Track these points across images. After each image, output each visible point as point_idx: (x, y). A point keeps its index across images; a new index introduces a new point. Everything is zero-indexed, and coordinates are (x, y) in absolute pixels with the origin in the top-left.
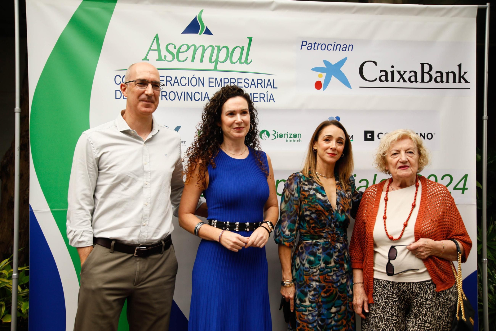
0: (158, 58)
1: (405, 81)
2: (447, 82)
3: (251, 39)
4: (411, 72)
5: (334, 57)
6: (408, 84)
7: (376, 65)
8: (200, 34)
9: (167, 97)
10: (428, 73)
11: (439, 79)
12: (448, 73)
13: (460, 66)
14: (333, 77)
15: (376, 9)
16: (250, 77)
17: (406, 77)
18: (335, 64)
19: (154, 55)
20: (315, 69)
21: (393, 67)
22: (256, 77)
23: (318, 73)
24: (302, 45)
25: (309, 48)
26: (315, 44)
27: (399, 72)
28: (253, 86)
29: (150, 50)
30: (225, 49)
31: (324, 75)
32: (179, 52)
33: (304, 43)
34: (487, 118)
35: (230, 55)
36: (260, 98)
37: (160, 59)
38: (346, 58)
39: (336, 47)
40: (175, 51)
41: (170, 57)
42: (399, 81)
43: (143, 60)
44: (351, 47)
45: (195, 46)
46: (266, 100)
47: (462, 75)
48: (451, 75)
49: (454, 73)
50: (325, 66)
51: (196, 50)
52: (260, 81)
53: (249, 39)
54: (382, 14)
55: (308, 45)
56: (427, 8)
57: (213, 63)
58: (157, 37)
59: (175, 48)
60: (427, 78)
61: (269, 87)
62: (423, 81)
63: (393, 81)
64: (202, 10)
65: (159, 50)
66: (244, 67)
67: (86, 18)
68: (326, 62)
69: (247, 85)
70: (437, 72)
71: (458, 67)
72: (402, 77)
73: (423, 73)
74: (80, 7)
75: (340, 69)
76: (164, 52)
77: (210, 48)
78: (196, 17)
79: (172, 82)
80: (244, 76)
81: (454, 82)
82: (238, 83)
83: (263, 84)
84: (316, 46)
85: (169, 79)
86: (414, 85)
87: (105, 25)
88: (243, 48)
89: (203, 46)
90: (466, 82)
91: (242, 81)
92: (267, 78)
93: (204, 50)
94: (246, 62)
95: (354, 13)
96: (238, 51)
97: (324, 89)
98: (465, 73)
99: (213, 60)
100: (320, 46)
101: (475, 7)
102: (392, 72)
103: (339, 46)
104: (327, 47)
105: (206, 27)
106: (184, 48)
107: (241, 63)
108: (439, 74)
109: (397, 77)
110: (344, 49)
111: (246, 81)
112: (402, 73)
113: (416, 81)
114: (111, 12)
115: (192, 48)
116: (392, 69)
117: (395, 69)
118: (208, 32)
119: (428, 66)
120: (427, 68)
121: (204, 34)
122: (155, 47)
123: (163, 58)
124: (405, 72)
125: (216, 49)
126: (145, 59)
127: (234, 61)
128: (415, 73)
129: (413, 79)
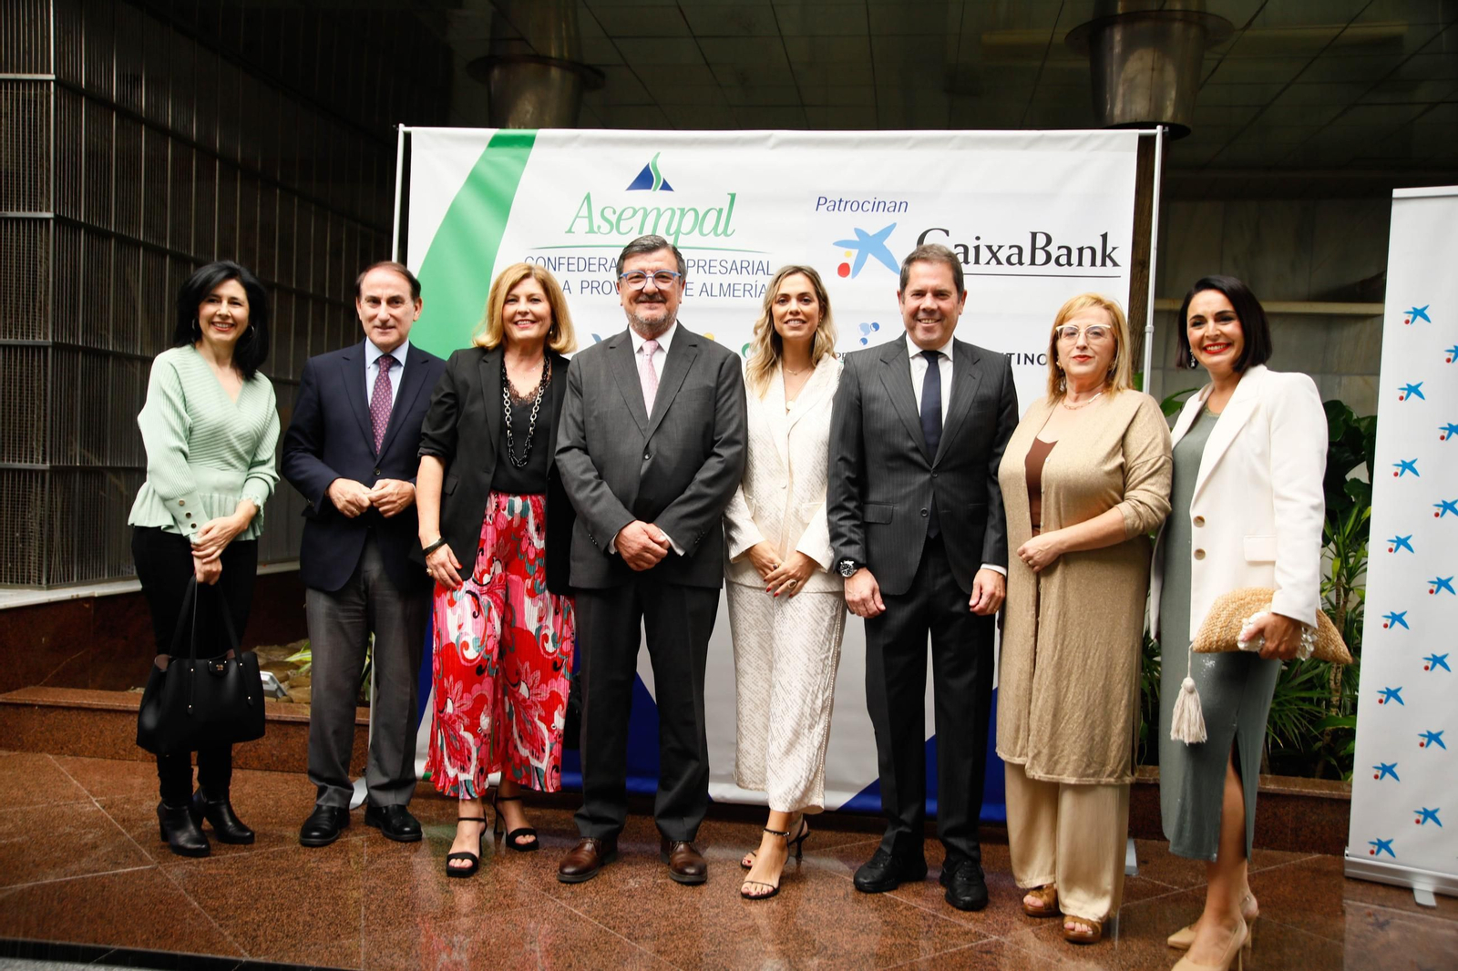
0: (587, 230)
1: (999, 263)
2: (1080, 264)
3: (733, 196)
4: (1011, 247)
5: (873, 223)
6: (1006, 268)
7: (948, 235)
8: (654, 190)
9: (600, 289)
10: (1043, 248)
11: (1063, 260)
12: (1081, 250)
13: (1105, 237)
14: (870, 255)
15: (951, 139)
16: (730, 257)
17: (1002, 256)
18: (874, 235)
19: (582, 225)
20: (840, 244)
21: (978, 238)
22: (738, 257)
23: (845, 250)
24: (818, 204)
25: (831, 208)
26: (841, 201)
27: (990, 248)
28: (734, 272)
29: (577, 216)
30: (692, 213)
31: (855, 252)
32: (619, 219)
33: (822, 201)
34: (1152, 330)
35: (699, 222)
36: (744, 290)
37: (591, 231)
38: (895, 225)
39: (876, 206)
40: (614, 219)
41: (606, 228)
42: (988, 263)
43: (566, 232)
44: (904, 205)
45: (645, 210)
46: (754, 295)
47: (1108, 253)
48: (1087, 254)
49: (1093, 250)
50: (856, 239)
51: (646, 215)
52: (745, 264)
53: (730, 197)
54: (960, 148)
55: (828, 204)
56: (1042, 136)
57: (671, 235)
58: (588, 198)
59: (614, 213)
60: (1041, 256)
61: (760, 273)
62: (1033, 263)
63: (977, 262)
64: (659, 153)
65: (590, 217)
66: (722, 241)
67: (490, 174)
68: (858, 232)
69: (724, 270)
70: (1059, 248)
71: (1101, 238)
72: (994, 255)
73: (1034, 249)
74: (483, 158)
75: (885, 243)
76: (597, 220)
77: (670, 211)
78: (648, 165)
79: (608, 266)
80: (719, 256)
81: (1093, 264)
82: (710, 266)
83: (750, 269)
84: (843, 204)
85: (603, 262)
86: (1017, 269)
87: (514, 181)
88: (721, 210)
89: (658, 210)
90: (1115, 264)
91: (717, 263)
92: (756, 258)
93: (659, 216)
94: (725, 232)
95: (911, 148)
96: (713, 215)
97: (853, 277)
98: (1114, 249)
99: (672, 231)
100: (849, 205)
101: (1135, 134)
102: (977, 248)
103: (882, 205)
104: (861, 206)
105: (664, 180)
106: (629, 213)
107: (716, 235)
108: (1064, 251)
109: (985, 255)
110: (891, 209)
111: (723, 263)
112: (995, 249)
113: (1020, 263)
114: (524, 161)
115: (641, 212)
116: (977, 243)
117: (982, 243)
118: (666, 187)
119: (1044, 237)
120: (1041, 241)
121: (661, 189)
122: (584, 212)
123: (596, 229)
124: (1000, 247)
125: (678, 213)
126: (570, 231)
127: (705, 232)
128: (1020, 249)
129: (1015, 259)
